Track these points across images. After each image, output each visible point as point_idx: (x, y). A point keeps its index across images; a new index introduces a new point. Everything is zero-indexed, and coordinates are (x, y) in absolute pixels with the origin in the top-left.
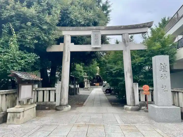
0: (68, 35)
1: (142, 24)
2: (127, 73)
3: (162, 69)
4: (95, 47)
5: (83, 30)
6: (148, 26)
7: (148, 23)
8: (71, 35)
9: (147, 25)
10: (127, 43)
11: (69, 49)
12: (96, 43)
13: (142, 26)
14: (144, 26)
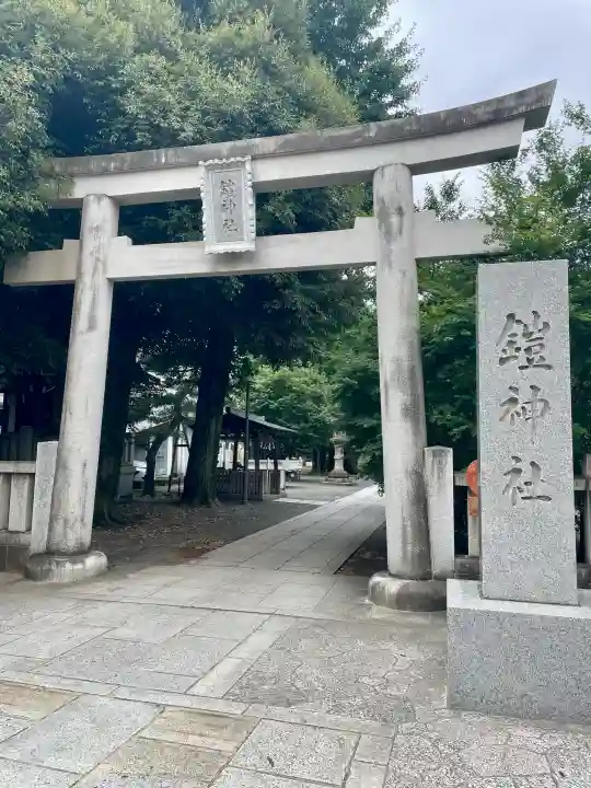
0: (99, 197)
1: (488, 103)
2: (391, 392)
3: (518, 349)
4: (222, 248)
5: (169, 167)
6: (523, 109)
7: (521, 94)
8: (114, 199)
9: (516, 108)
10: (394, 220)
11: (100, 266)
12: (230, 227)
13: (485, 117)
14: (496, 114)
